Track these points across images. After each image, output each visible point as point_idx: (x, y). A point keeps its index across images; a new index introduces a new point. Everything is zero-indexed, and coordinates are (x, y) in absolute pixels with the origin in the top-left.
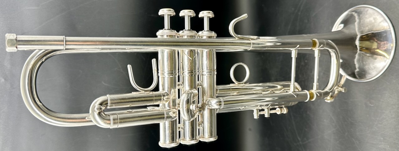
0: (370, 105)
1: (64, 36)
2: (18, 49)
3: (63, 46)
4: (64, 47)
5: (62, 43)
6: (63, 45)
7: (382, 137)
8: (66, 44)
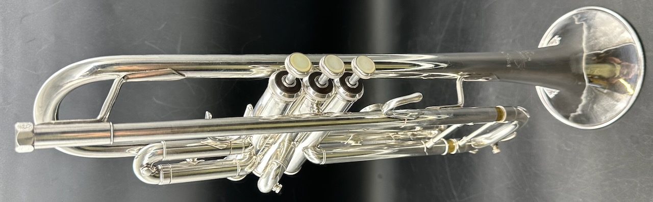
0: (566, 148)
1: (111, 123)
2: (36, 148)
3: (109, 140)
4: (111, 141)
5: (107, 134)
6: (110, 137)
7: (581, 198)
8: (114, 136)
